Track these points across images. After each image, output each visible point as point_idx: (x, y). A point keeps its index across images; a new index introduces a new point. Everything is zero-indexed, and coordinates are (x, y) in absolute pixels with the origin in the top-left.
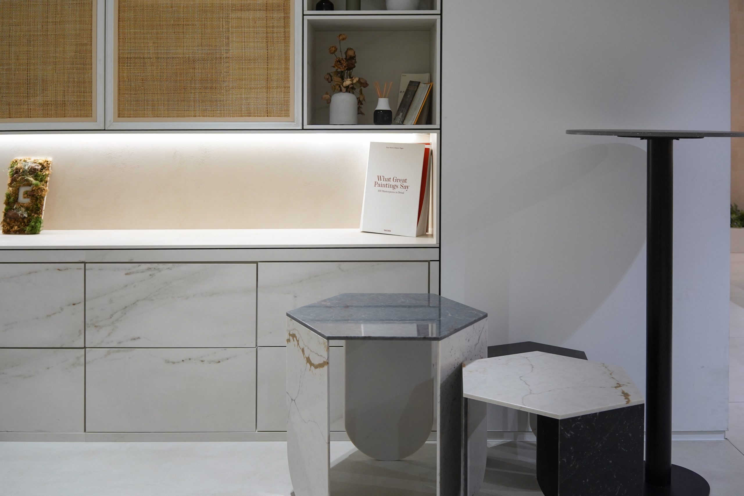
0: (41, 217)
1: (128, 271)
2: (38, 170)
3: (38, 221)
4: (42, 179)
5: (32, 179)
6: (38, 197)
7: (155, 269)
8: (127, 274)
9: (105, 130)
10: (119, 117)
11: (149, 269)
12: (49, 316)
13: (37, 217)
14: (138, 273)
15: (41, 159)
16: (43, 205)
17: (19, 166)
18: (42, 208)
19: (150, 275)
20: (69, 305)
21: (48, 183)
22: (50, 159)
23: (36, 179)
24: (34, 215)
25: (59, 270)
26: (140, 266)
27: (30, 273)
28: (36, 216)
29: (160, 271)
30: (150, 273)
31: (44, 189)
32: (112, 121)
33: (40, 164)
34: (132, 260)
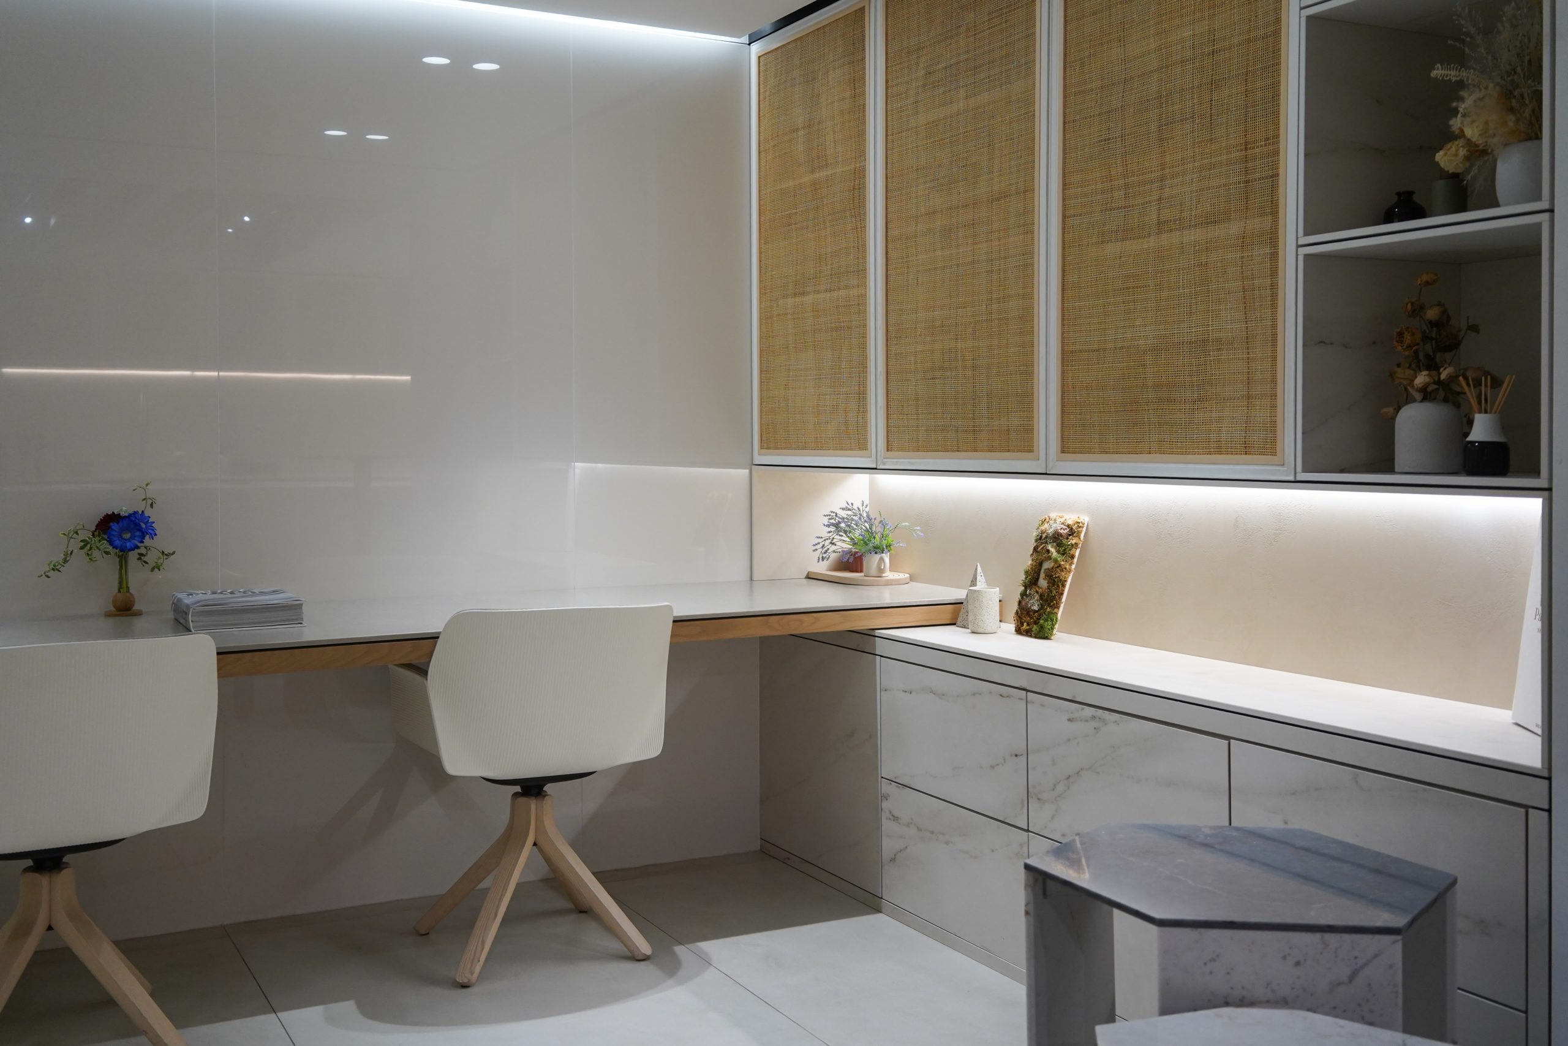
0: (1056, 613)
1: (1071, 716)
2: (1062, 536)
3: (1051, 619)
4: (1066, 551)
5: (1052, 550)
6: (1056, 580)
7: (1100, 718)
8: (1069, 720)
10: (1063, 452)
11: (1094, 717)
13: (1049, 613)
14: (1081, 720)
15: (1071, 519)
16: (1062, 594)
17: (1046, 526)
18: (1060, 599)
19: (1095, 728)
20: (1011, 755)
21: (1075, 560)
22: (1085, 519)
23: (1058, 552)
24: (1047, 609)
25: (1001, 695)
26: (1083, 709)
28: (1048, 609)
29: (1106, 724)
30: (1093, 724)
31: (1066, 568)
32: (1055, 459)
33: (1068, 526)
34: (1074, 697)
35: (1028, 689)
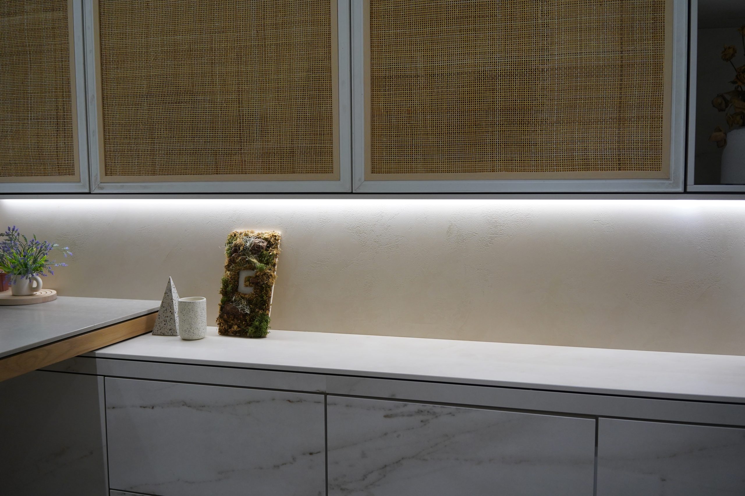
0: (268, 314)
1: (389, 413)
2: (262, 248)
3: (264, 319)
4: (269, 261)
5: (255, 261)
6: (264, 286)
7: (428, 412)
8: (386, 416)
9: (352, 193)
10: (373, 172)
11: (420, 412)
12: (277, 467)
13: (262, 315)
14: (403, 416)
15: (267, 233)
16: (270, 297)
17: (238, 241)
18: (269, 301)
19: (422, 421)
20: (304, 454)
21: (276, 267)
22: (278, 233)
23: (260, 261)
24: (258, 311)
25: (289, 401)
26: (405, 405)
27: (249, 403)
28: (261, 312)
29: (437, 417)
30: (421, 417)
31: (271, 275)
32: (363, 179)
33: (266, 239)
34: (393, 395)
35: (327, 392)
